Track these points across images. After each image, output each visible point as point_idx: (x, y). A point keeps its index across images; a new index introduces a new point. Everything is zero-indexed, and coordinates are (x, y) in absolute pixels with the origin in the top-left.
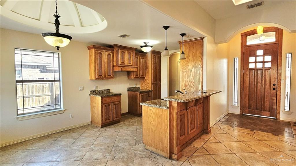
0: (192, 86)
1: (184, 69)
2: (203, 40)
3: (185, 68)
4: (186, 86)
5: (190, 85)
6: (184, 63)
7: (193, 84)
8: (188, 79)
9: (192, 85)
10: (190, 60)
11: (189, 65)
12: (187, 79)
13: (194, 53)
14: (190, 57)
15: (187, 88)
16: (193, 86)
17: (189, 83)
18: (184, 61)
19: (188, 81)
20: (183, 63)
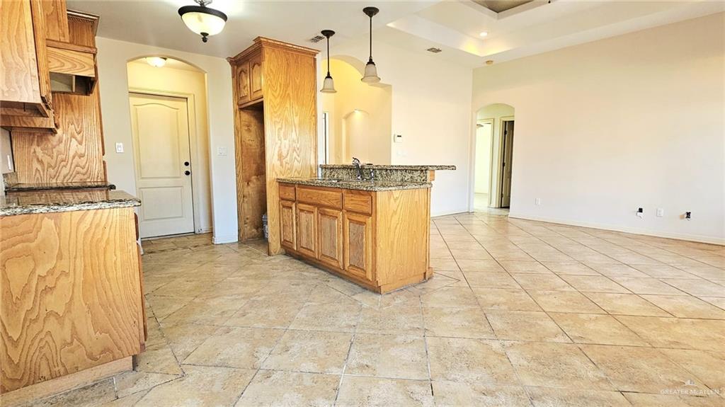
0: (295, 158)
1: (276, 115)
2: (315, 55)
3: (278, 113)
4: (280, 157)
5: (292, 155)
6: (276, 98)
7: (298, 152)
8: (287, 142)
9: (295, 154)
10: (289, 94)
11: (288, 105)
12: (284, 141)
13: (298, 81)
14: (290, 88)
15: (284, 163)
16: (297, 157)
17: (288, 151)
18: (276, 95)
19: (287, 146)
20: (273, 100)
